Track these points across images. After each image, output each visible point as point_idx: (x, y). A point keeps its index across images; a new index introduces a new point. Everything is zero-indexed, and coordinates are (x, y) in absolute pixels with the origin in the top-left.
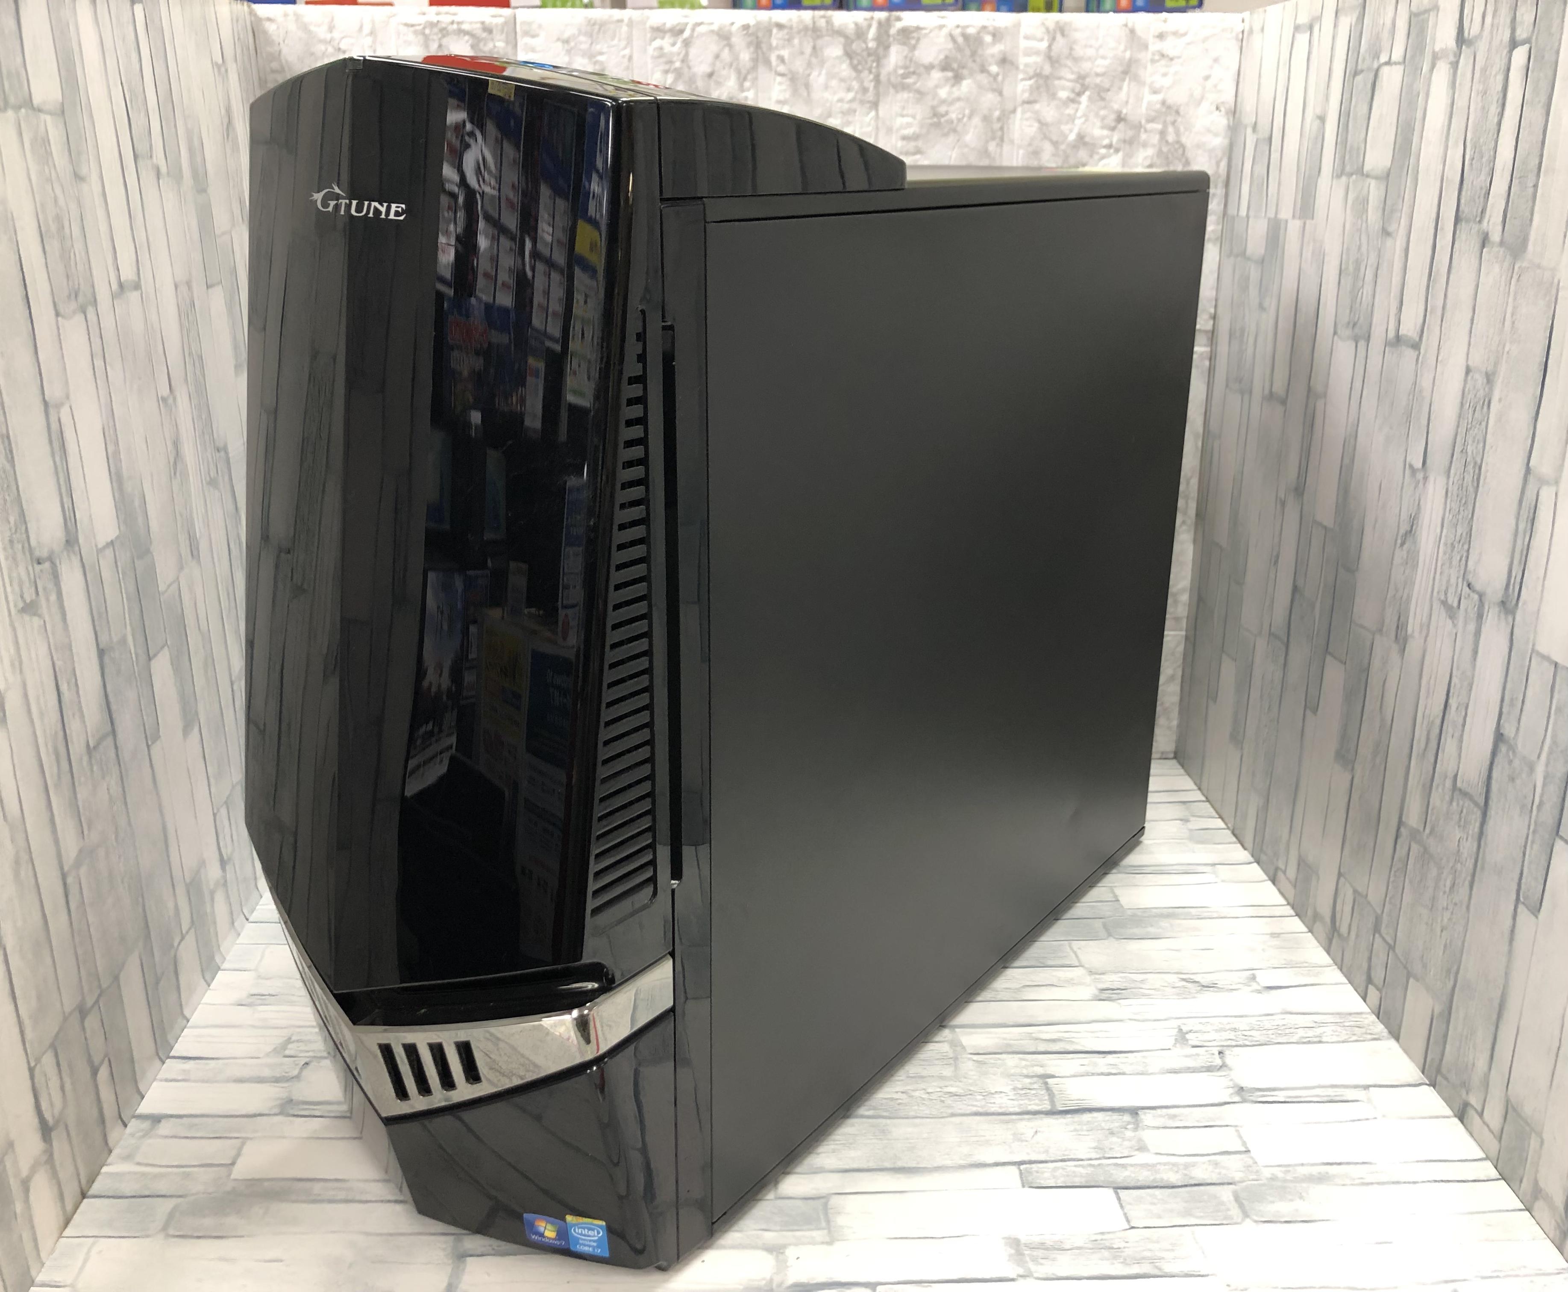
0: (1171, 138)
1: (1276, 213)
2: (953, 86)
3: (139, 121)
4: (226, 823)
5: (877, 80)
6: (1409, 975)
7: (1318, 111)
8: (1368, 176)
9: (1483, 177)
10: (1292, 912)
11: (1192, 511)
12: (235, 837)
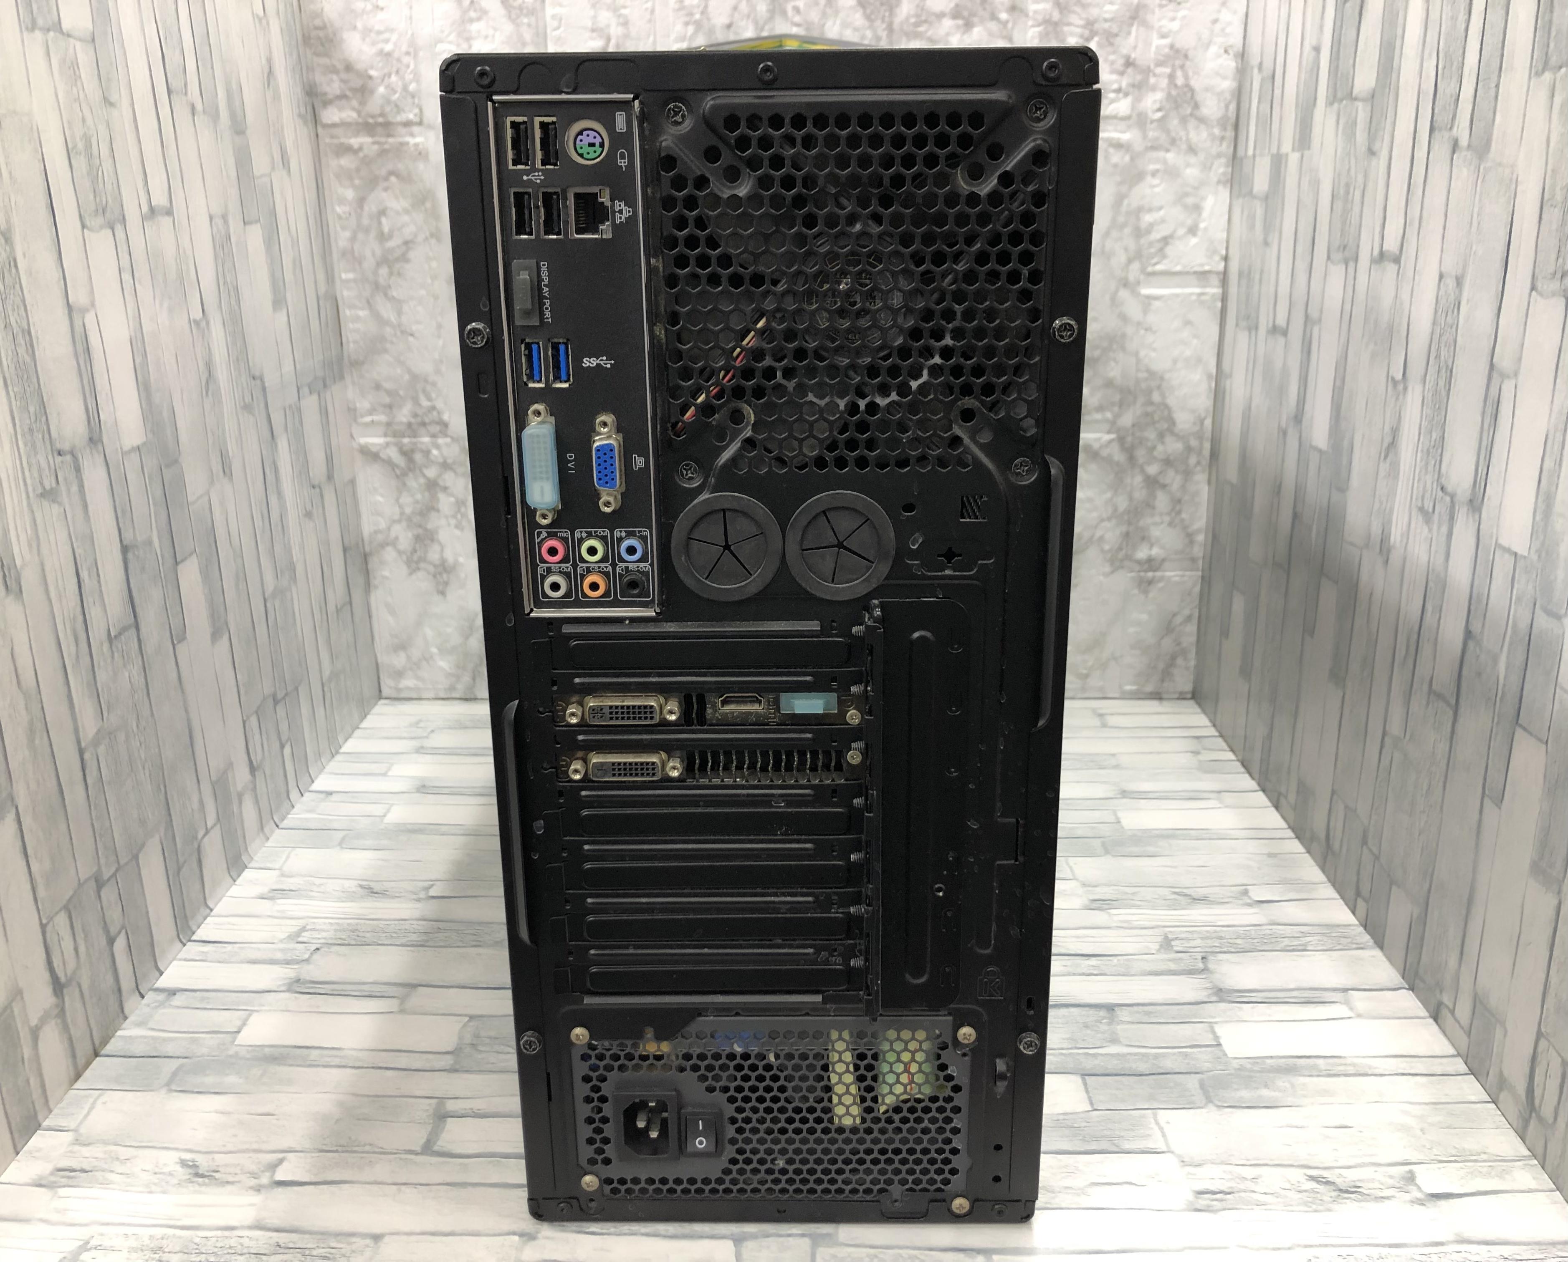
0: (1180, 81)
1: (1279, 148)
2: (964, 33)
3: (173, 58)
4: (256, 731)
6: (1392, 883)
7: (1314, 43)
8: (1356, 99)
9: (1453, 86)
10: (1292, 835)
11: (1206, 452)
12: (266, 746)
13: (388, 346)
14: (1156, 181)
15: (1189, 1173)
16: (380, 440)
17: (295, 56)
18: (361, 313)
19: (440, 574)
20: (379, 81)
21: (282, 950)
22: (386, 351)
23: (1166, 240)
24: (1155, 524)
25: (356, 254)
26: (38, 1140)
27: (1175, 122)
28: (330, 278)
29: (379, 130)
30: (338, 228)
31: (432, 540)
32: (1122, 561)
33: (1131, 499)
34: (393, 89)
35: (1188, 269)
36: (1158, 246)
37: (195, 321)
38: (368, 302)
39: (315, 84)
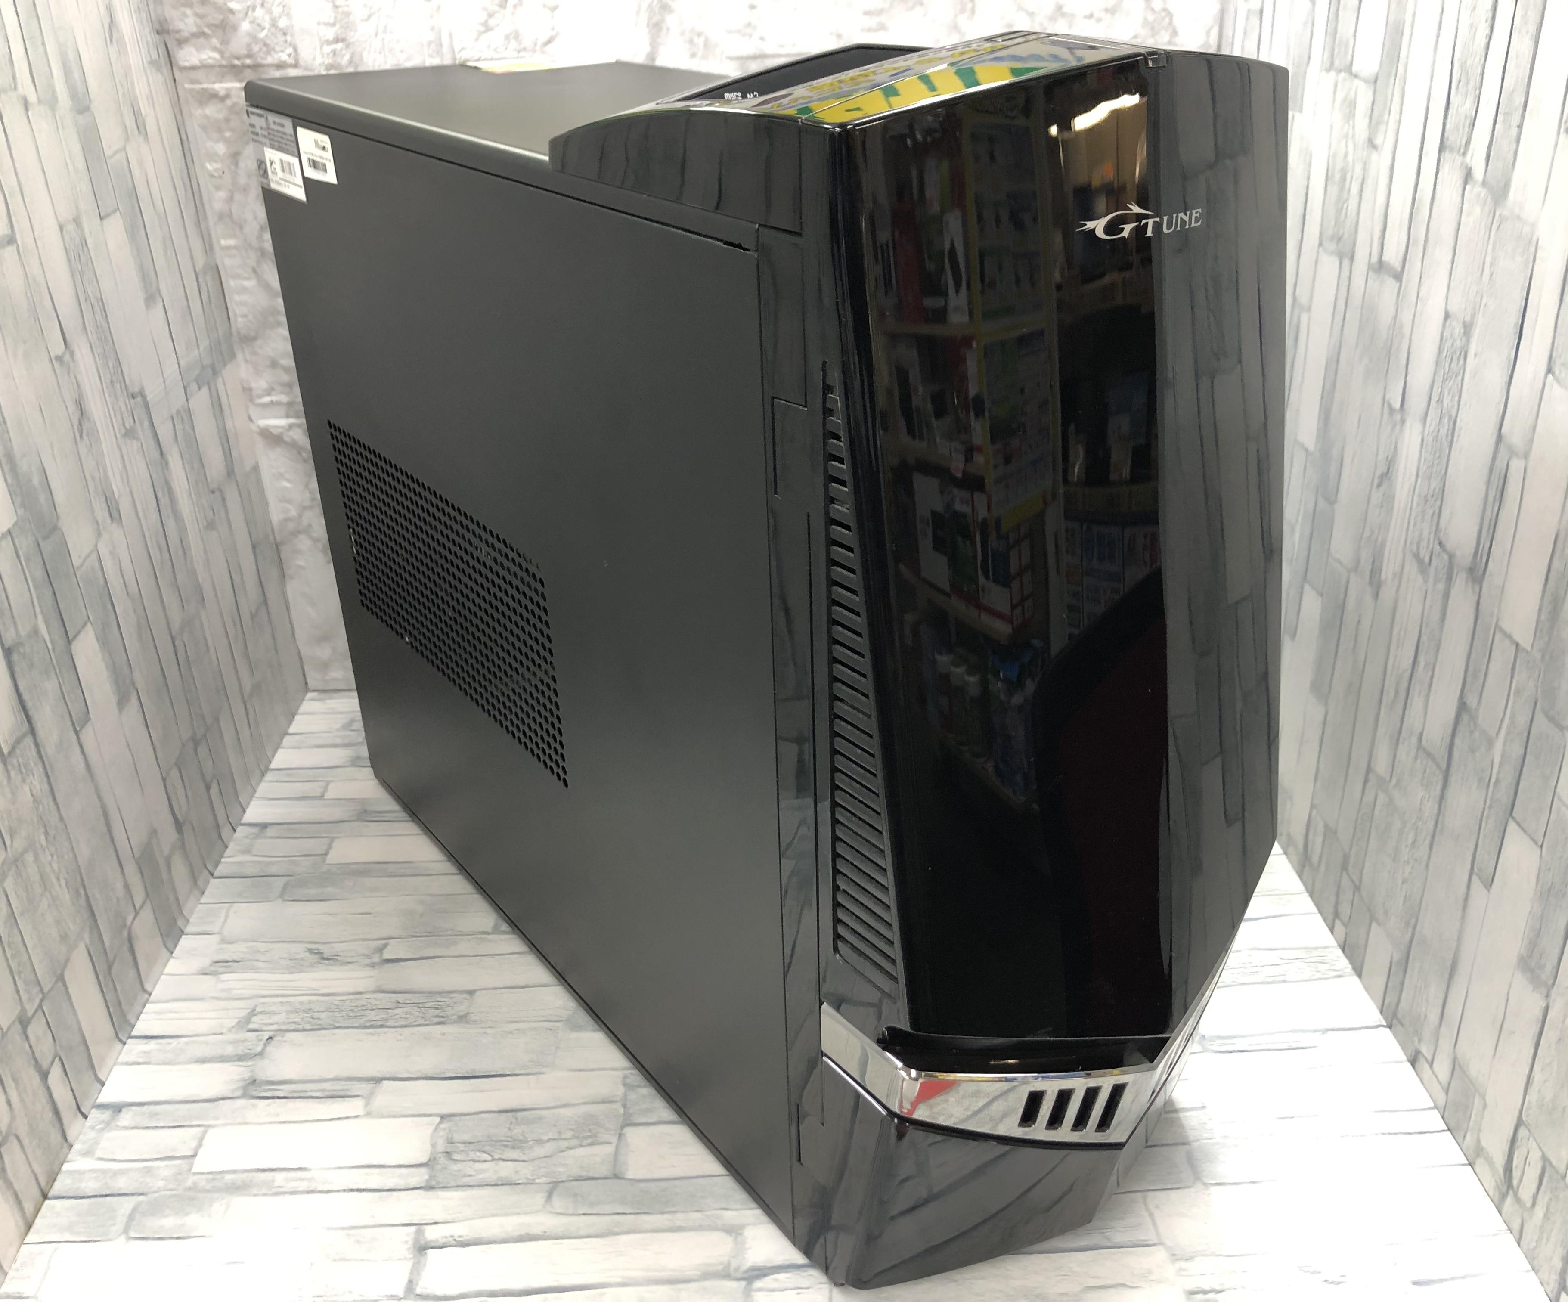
4: (179, 783)
6: (1372, 917)
8: (1356, 76)
9: (1468, 105)
12: (190, 794)
15: (1181, 1269)
16: (282, 422)
18: (247, 283)
20: (241, 15)
21: (233, 1042)
22: (279, 324)
25: (235, 217)
28: (209, 247)
29: (248, 72)
30: (211, 187)
34: (259, 25)
37: (57, 357)
38: (254, 271)
39: (166, 20)
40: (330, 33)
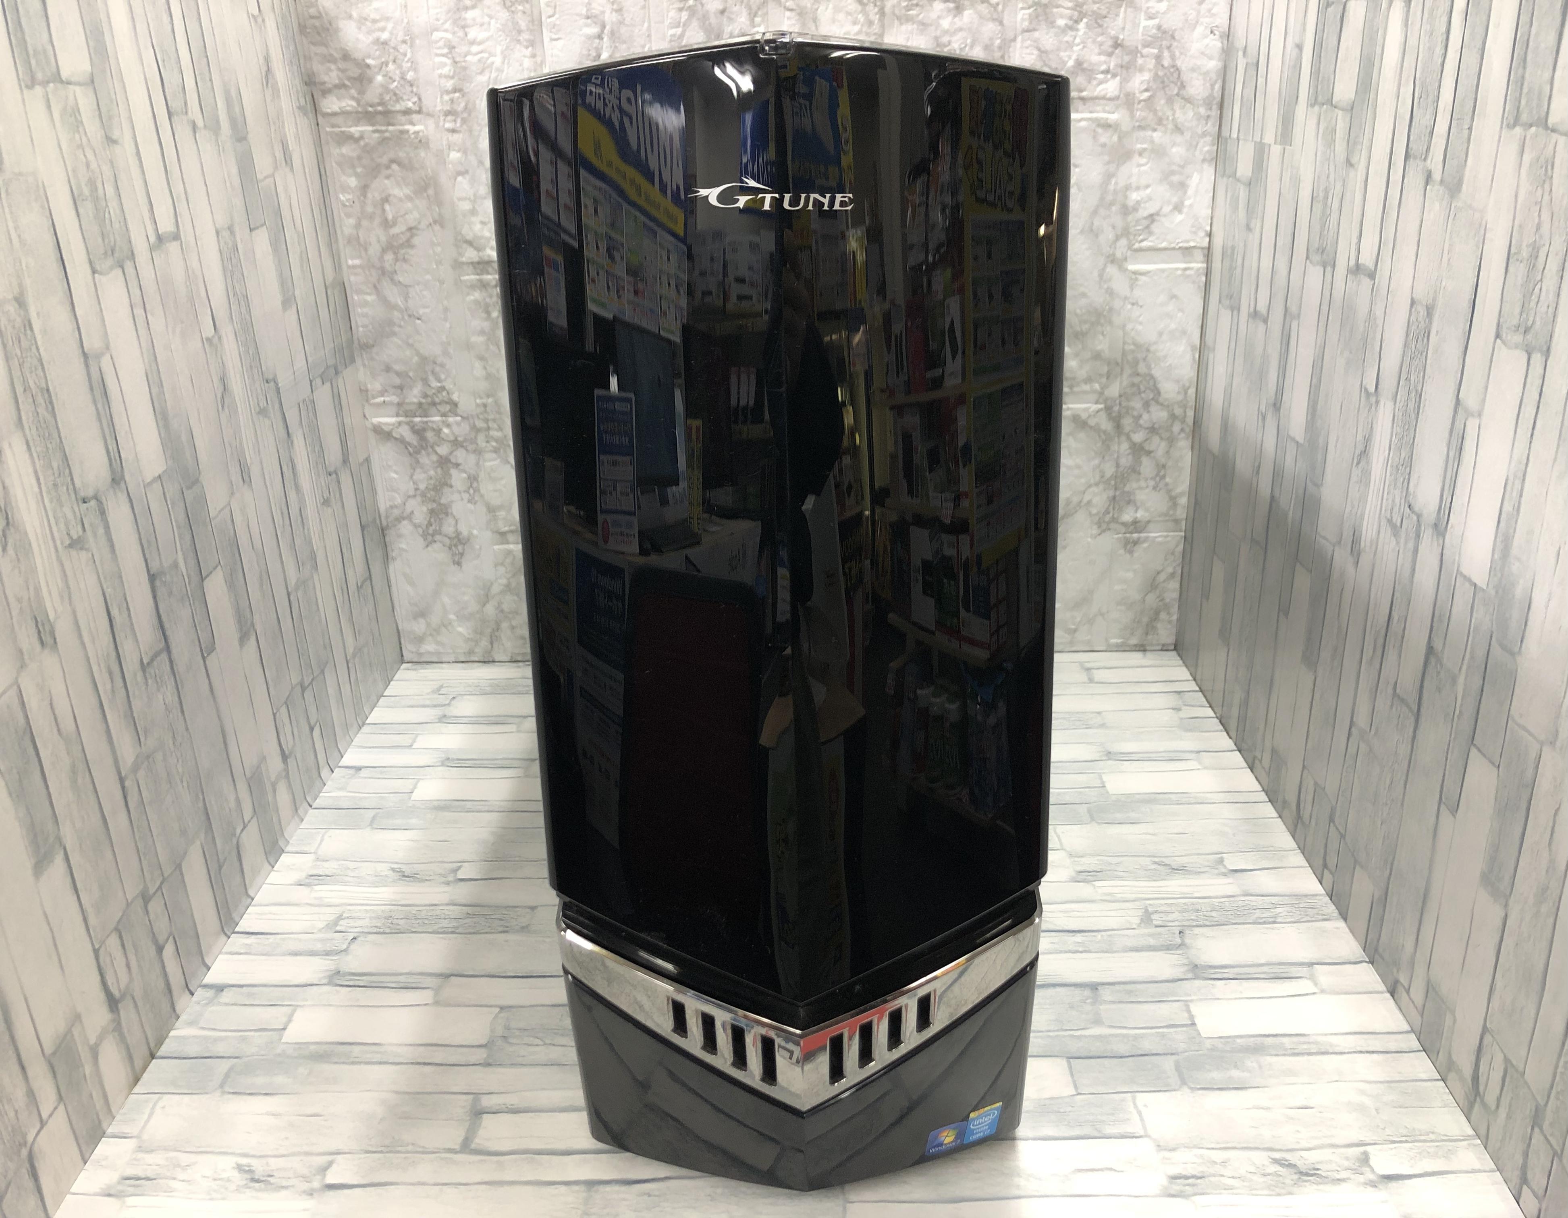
0: (1166, 62)
1: (1261, 137)
2: (955, 16)
3: (172, 80)
4: (287, 721)
5: (882, 13)
6: (1355, 863)
7: (1297, 40)
8: (1336, 107)
9: (1428, 117)
10: (1265, 798)
11: (1190, 420)
12: (296, 732)
13: (396, 329)
14: (1143, 161)
15: (1164, 1159)
16: (393, 420)
17: (292, 48)
18: (369, 298)
19: (456, 546)
20: (376, 70)
21: (322, 940)
22: (394, 334)
23: (1152, 218)
24: (1140, 488)
25: (362, 239)
26: (105, 1148)
27: (1163, 102)
28: (337, 266)
29: (379, 118)
30: (342, 215)
31: (447, 514)
32: (1108, 523)
33: (1118, 466)
34: (390, 78)
35: (1173, 245)
36: (1145, 223)
37: (208, 339)
38: (375, 287)
39: (313, 73)
40: (449, 84)
